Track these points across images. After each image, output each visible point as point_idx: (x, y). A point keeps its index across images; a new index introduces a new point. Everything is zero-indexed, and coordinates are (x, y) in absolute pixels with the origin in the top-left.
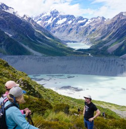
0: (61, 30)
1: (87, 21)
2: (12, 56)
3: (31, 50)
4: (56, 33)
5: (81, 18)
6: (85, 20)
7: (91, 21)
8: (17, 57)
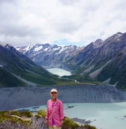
0: (38, 57)
1: (61, 48)
2: (8, 88)
3: (24, 81)
4: (34, 59)
5: (56, 46)
6: (59, 48)
7: (64, 49)
8: (12, 89)
